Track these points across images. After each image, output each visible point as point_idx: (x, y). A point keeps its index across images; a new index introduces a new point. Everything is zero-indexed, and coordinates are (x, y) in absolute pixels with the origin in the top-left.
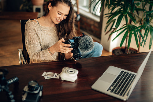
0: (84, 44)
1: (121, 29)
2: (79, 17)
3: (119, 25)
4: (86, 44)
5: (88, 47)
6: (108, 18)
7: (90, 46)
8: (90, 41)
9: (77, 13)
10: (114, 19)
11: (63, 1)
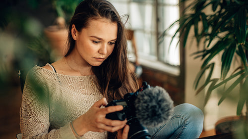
0: (147, 107)
1: (232, 77)
2: (139, 71)
3: (229, 69)
4: (149, 107)
5: (158, 113)
6: (202, 59)
7: (162, 110)
8: (160, 98)
9: (135, 64)
10: (210, 62)
11: (98, 14)
